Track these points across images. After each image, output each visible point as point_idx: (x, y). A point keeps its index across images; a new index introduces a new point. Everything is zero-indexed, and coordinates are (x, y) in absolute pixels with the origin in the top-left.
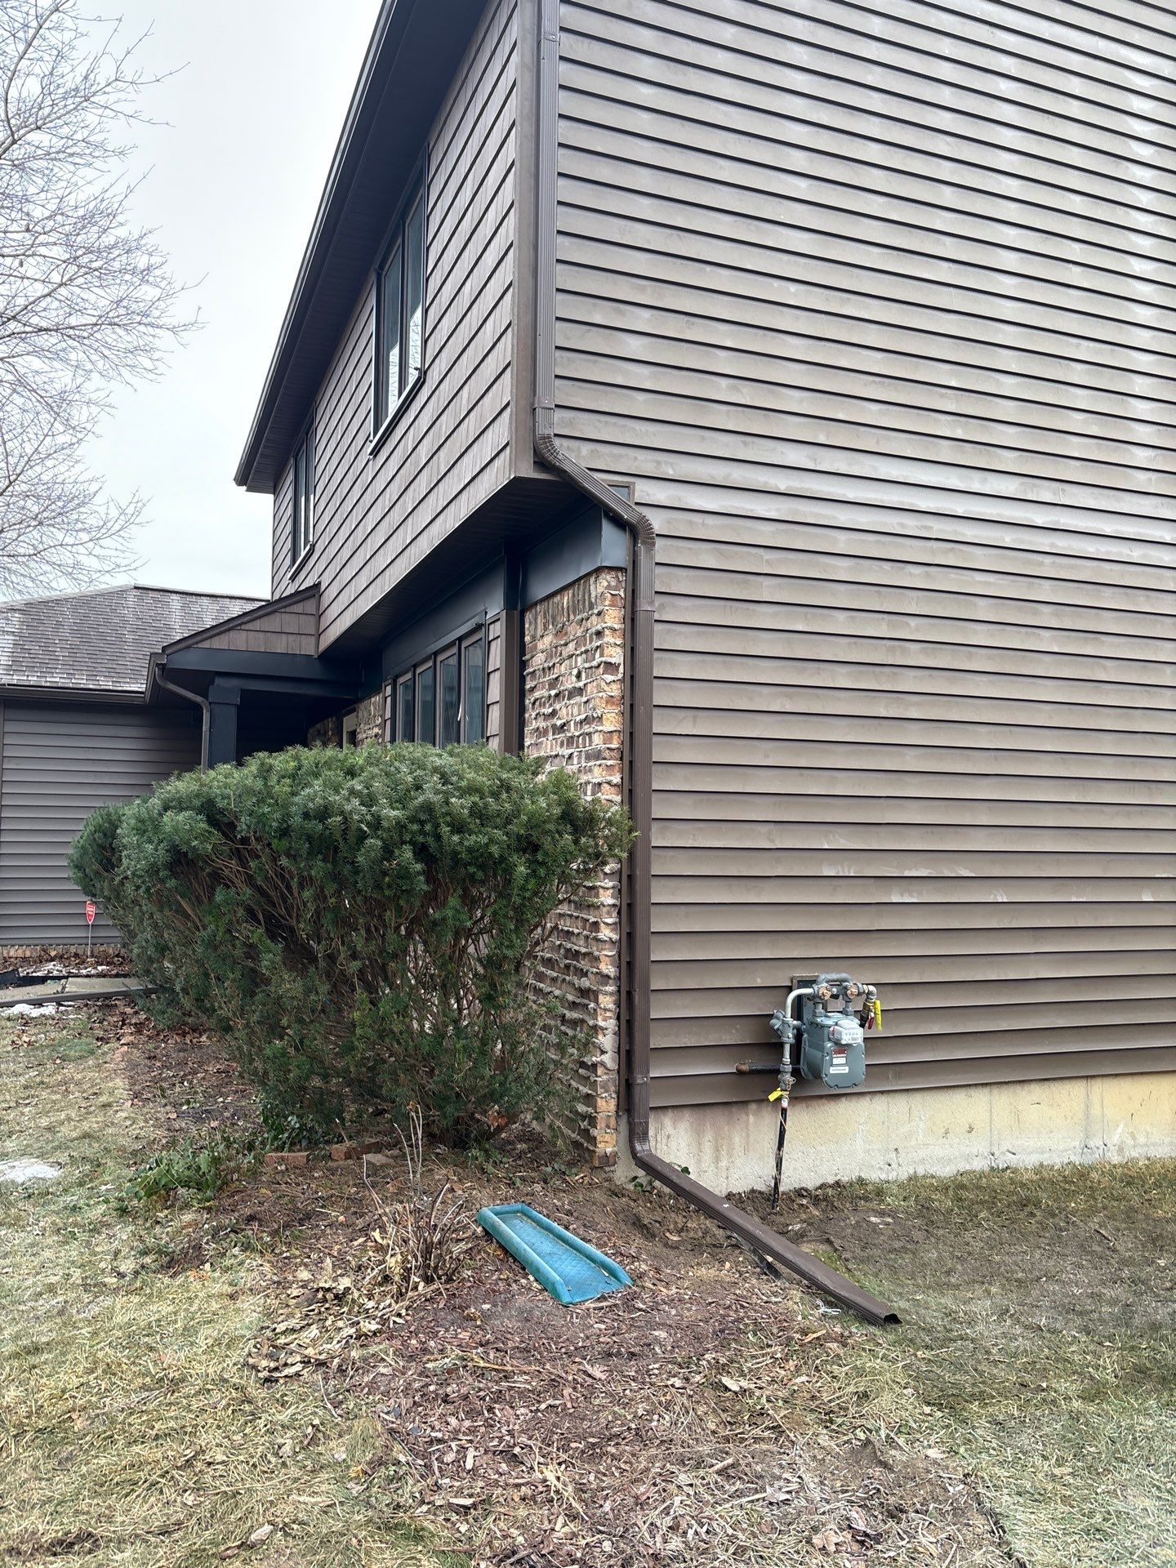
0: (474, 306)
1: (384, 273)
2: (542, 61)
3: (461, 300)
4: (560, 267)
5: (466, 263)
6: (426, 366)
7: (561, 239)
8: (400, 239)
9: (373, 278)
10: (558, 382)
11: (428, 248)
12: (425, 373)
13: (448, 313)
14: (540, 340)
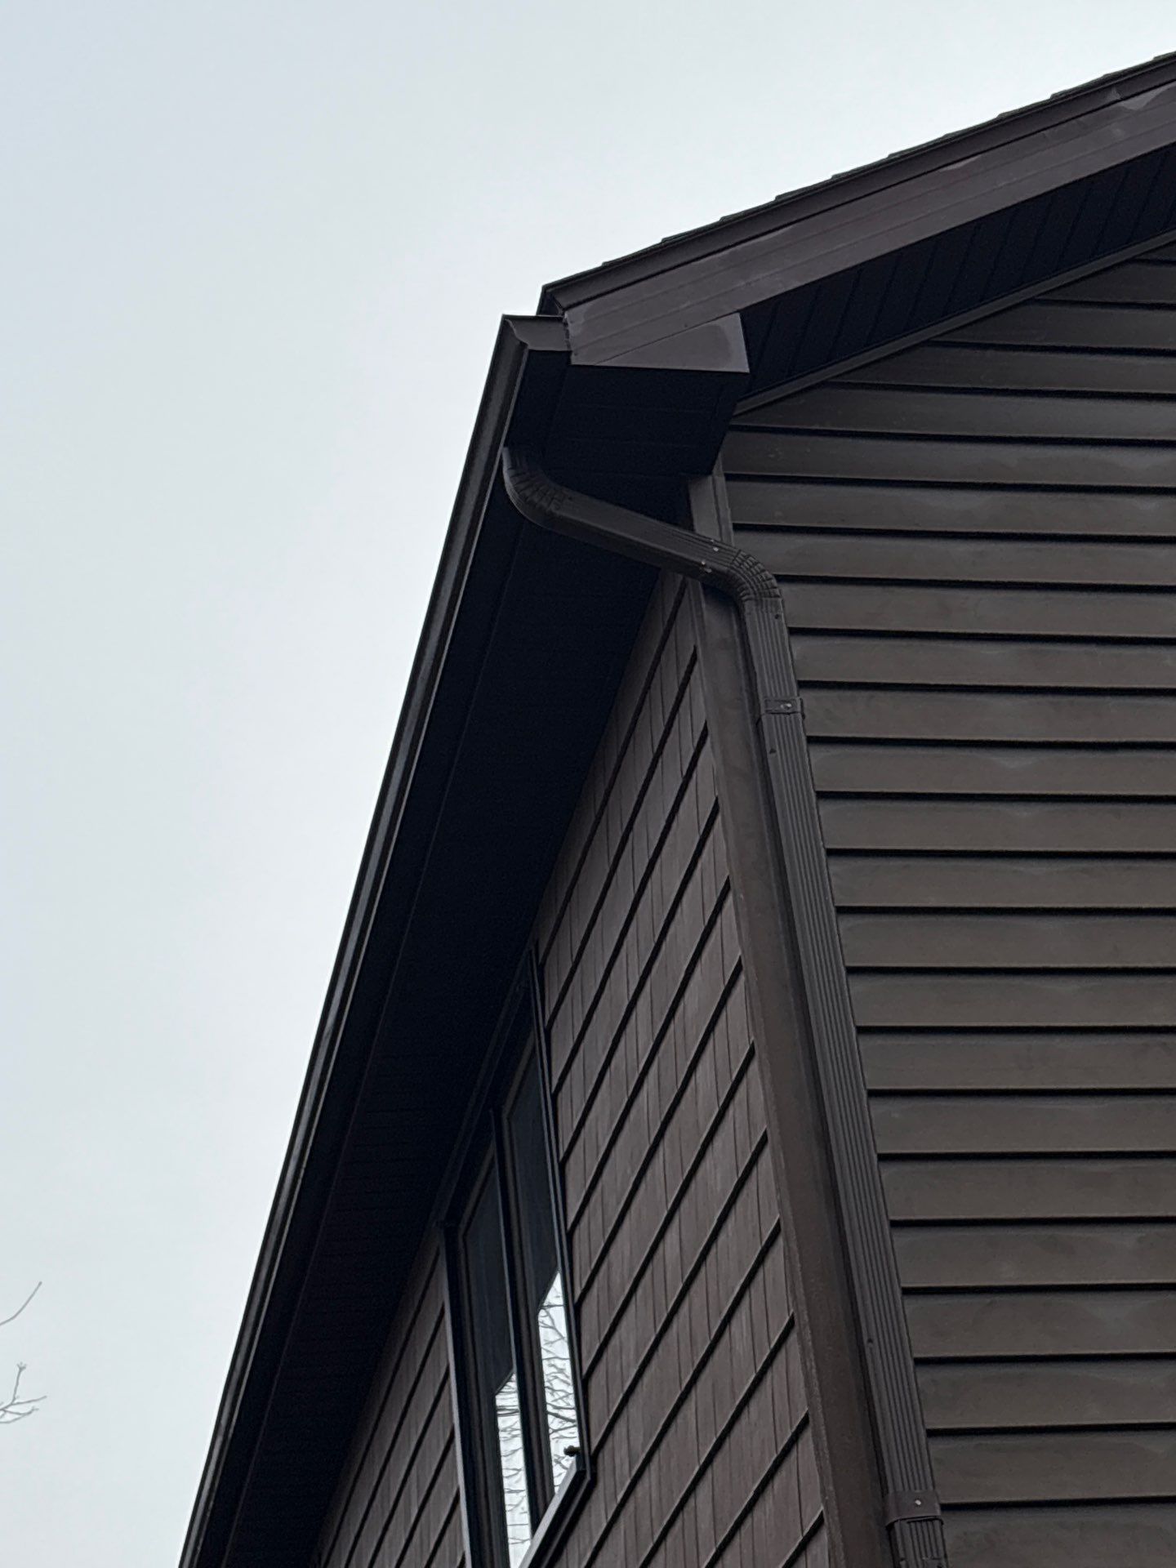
0: (695, 1287)
1: (462, 1226)
2: (770, 757)
3: (659, 1277)
4: (889, 1171)
5: (660, 1191)
6: (595, 1443)
7: (880, 1108)
8: (493, 1148)
9: (438, 1242)
10: (939, 1446)
11: (563, 1165)
12: (594, 1459)
13: (632, 1309)
14: (873, 1352)
